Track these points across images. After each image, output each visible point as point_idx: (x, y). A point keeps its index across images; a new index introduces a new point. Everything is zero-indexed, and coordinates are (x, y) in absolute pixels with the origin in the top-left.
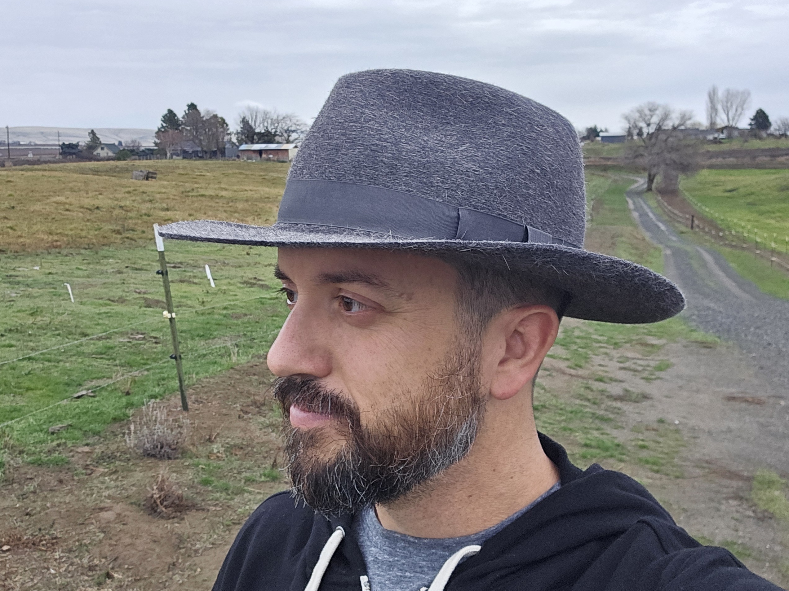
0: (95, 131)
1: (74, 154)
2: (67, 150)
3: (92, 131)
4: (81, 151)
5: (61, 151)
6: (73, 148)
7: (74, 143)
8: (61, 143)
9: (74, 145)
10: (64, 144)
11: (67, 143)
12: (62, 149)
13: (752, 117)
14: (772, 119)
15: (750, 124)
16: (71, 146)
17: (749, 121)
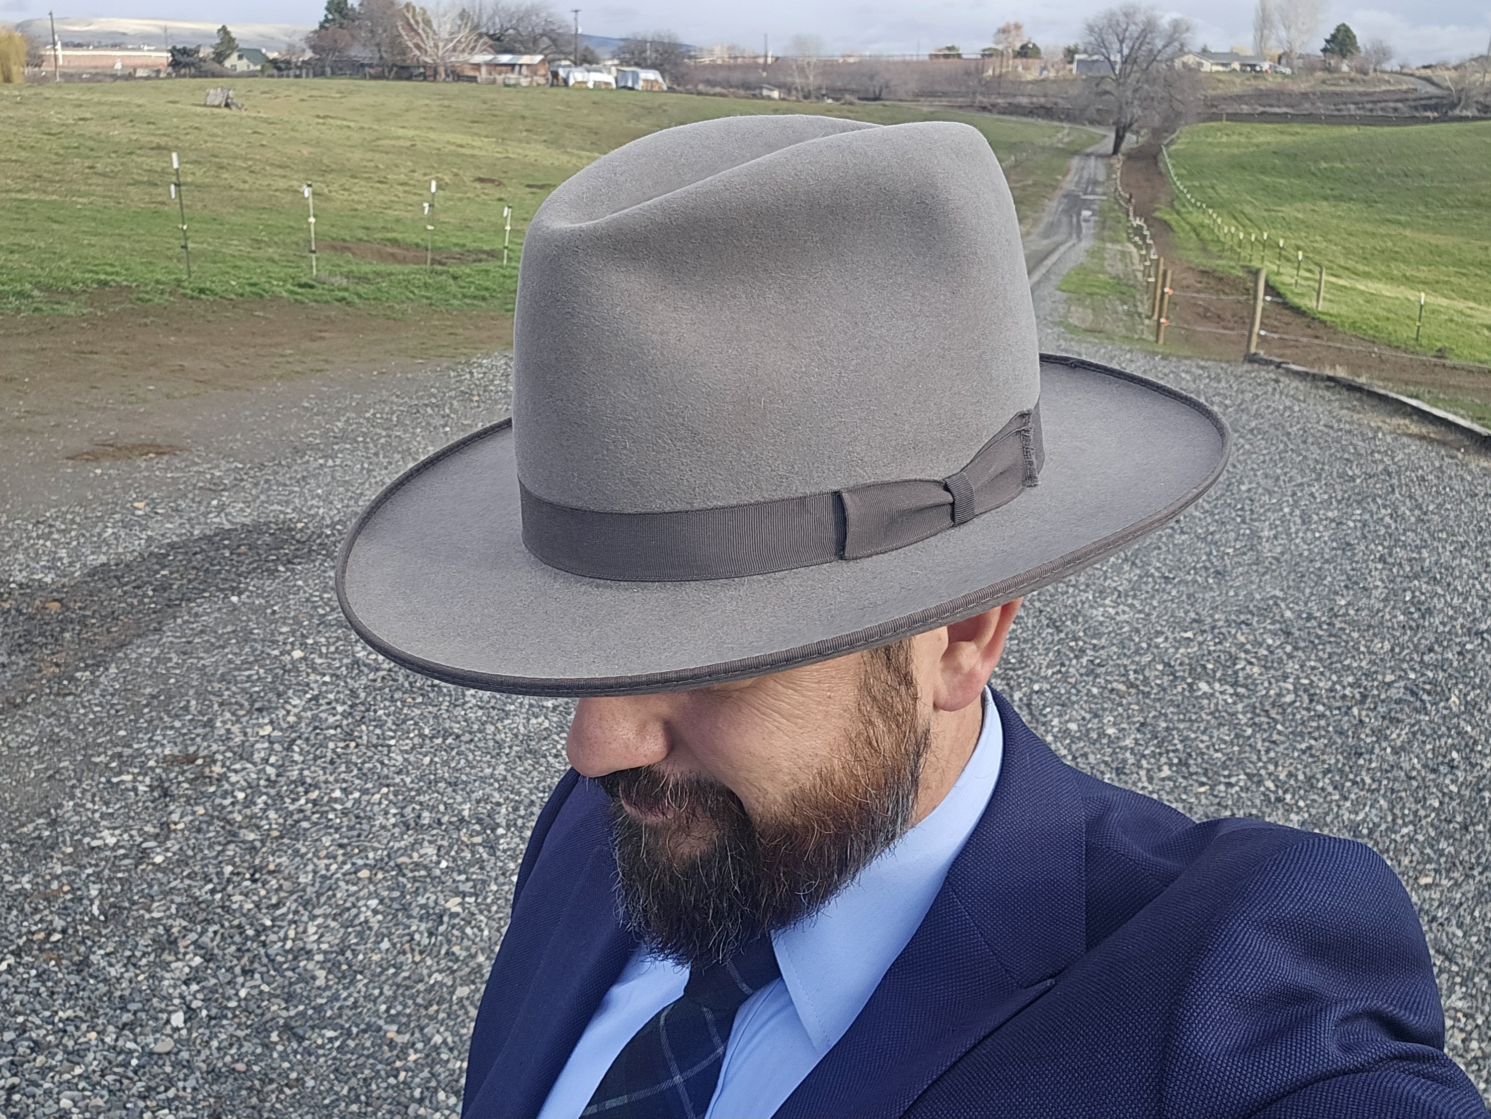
0: (229, 29)
1: (193, 64)
2: (179, 58)
3: (224, 28)
4: (205, 61)
5: (170, 59)
6: (189, 56)
7: (193, 47)
8: (169, 48)
9: (191, 50)
10: (174, 48)
11: (179, 47)
12: (173, 55)
13: (1328, 37)
14: (1360, 42)
15: (1324, 50)
16: (185, 52)
17: (1323, 44)
